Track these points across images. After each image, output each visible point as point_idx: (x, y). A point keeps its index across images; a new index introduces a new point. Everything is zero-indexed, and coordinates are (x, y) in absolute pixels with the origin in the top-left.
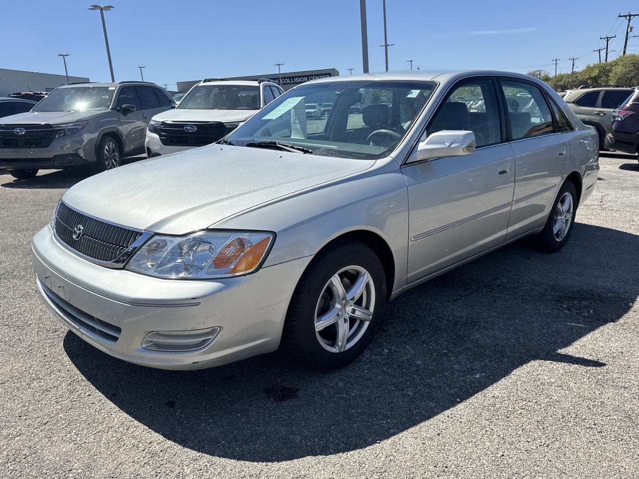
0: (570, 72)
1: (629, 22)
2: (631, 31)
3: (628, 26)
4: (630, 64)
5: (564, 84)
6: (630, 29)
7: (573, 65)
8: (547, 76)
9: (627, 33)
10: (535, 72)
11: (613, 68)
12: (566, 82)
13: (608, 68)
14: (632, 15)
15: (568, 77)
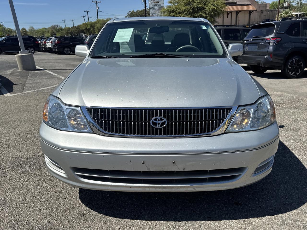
0: (72, 26)
1: (97, 5)
2: (98, 9)
3: (97, 6)
4: (103, 23)
5: (71, 32)
6: (98, 8)
7: (73, 23)
8: (61, 28)
9: (97, 10)
10: (55, 26)
11: (95, 25)
12: (72, 31)
13: (93, 25)
14: (98, 2)
15: (72, 29)
